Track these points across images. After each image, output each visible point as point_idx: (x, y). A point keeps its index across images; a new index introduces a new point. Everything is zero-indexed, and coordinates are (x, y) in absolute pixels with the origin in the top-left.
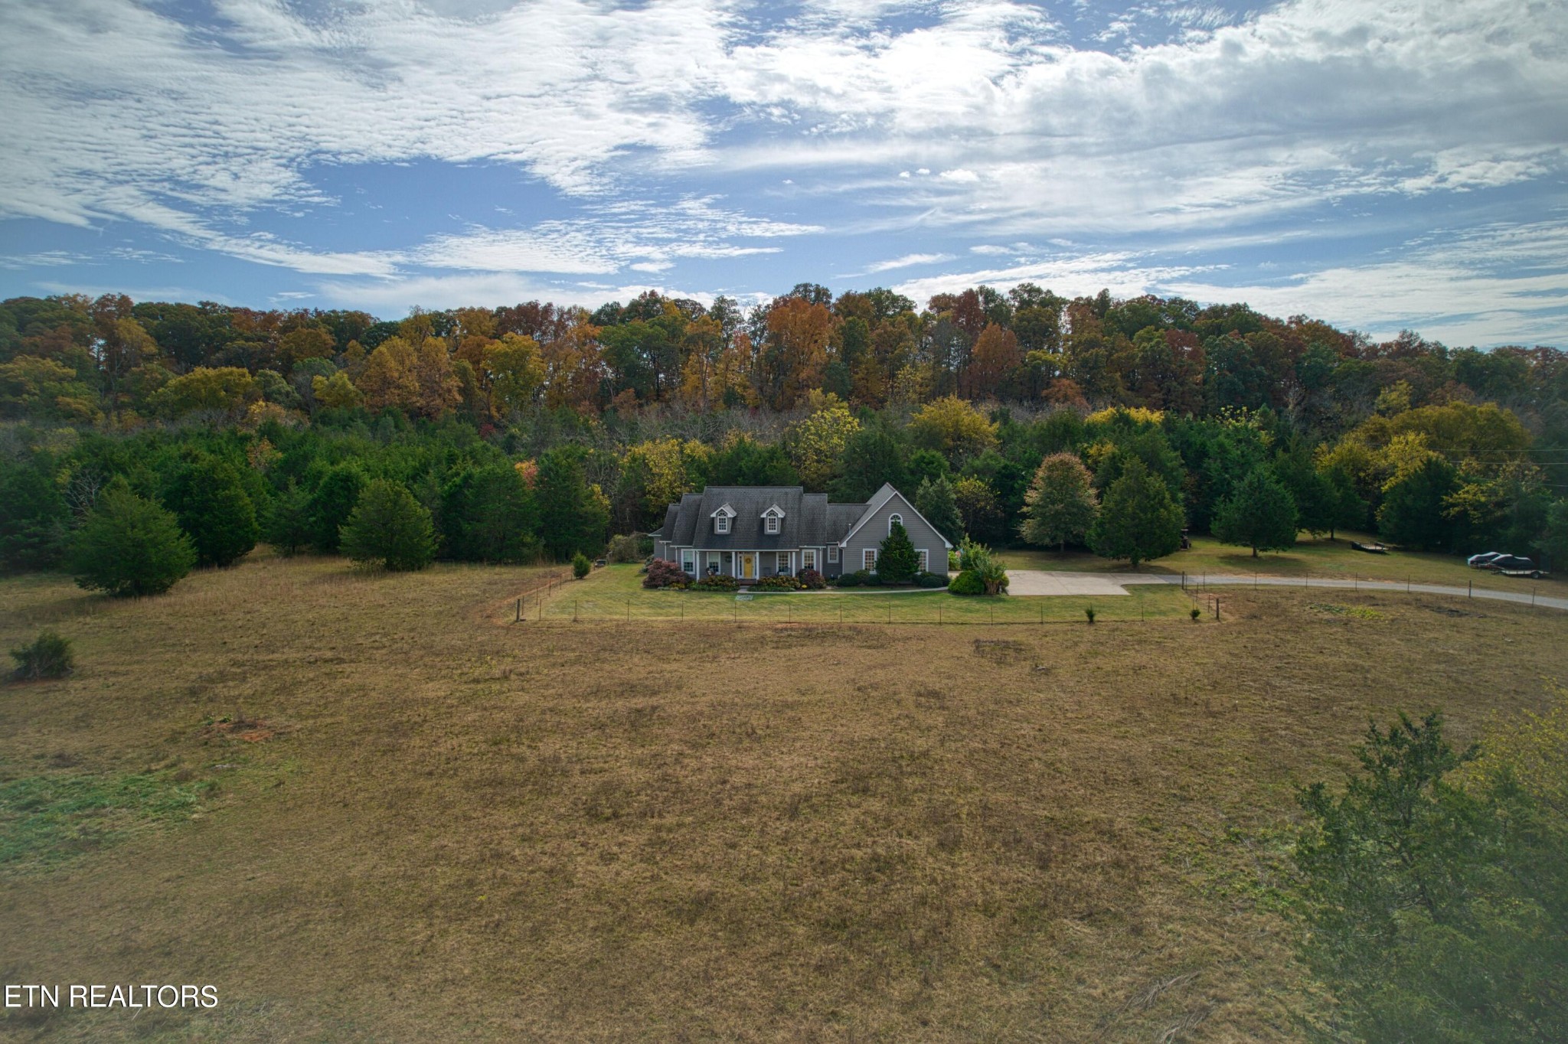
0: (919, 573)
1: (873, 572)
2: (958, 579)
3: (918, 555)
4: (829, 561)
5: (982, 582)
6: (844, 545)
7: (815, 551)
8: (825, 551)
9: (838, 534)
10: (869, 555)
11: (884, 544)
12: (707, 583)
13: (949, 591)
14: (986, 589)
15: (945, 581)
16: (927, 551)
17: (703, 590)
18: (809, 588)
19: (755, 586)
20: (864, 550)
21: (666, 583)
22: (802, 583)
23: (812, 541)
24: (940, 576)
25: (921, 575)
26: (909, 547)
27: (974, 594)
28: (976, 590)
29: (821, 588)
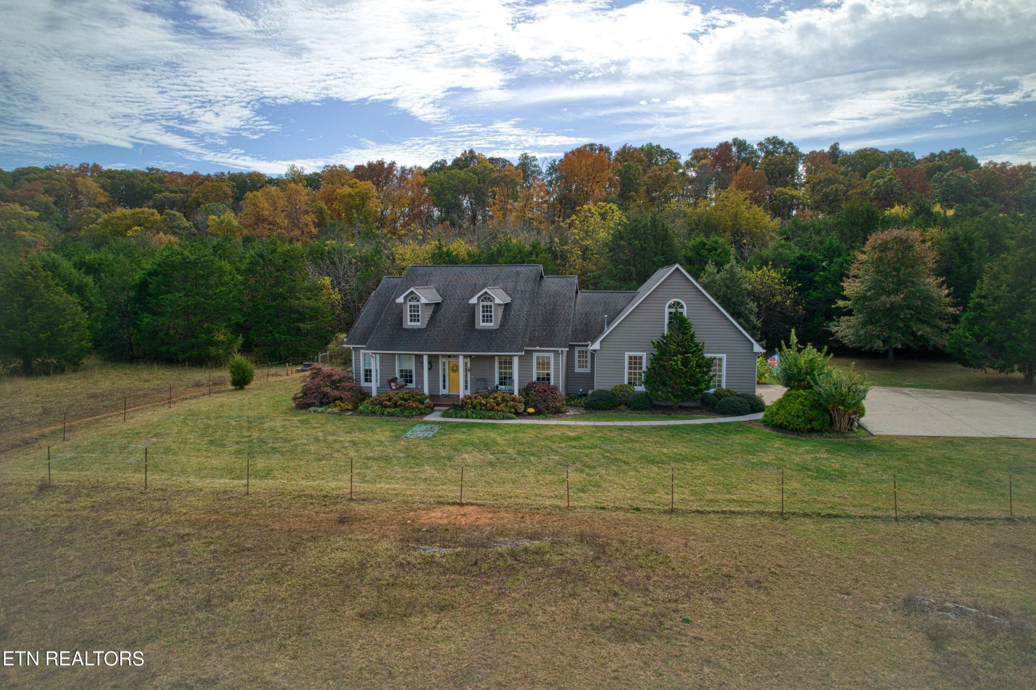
0: (712, 391)
1: (641, 389)
2: (781, 404)
3: (709, 363)
4: (577, 370)
5: (826, 410)
6: (596, 346)
7: (552, 355)
8: (570, 356)
9: (589, 331)
10: (635, 362)
11: (658, 346)
12: (381, 404)
13: (765, 423)
14: (832, 423)
15: (756, 406)
16: (724, 356)
17: (373, 413)
18: (538, 413)
19: (457, 407)
20: (627, 354)
21: (325, 401)
22: (527, 404)
23: (547, 339)
24: (743, 396)
25: (715, 394)
26: (698, 350)
27: (812, 430)
28: (815, 424)
29: (557, 412)
